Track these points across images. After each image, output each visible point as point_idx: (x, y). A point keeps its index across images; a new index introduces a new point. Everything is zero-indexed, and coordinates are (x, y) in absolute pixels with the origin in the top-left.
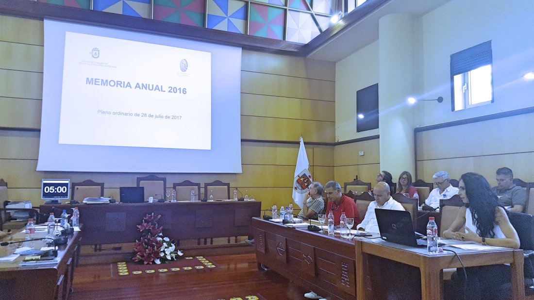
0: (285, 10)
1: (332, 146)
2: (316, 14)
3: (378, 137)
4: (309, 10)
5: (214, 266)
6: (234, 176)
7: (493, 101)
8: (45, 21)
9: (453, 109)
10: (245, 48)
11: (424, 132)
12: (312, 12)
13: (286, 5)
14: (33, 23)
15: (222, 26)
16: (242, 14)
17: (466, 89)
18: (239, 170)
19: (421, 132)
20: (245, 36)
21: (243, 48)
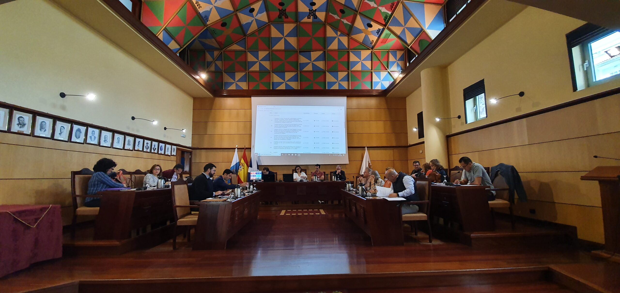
0: (372, 72)
1: (406, 148)
2: (391, 72)
3: (423, 142)
4: (387, 70)
5: (325, 214)
6: (345, 165)
7: (487, 117)
8: (252, 97)
9: (466, 122)
10: (348, 96)
11: (452, 137)
12: (389, 70)
13: (372, 70)
14: (247, 99)
15: (335, 87)
16: (346, 79)
17: (476, 109)
18: (347, 162)
19: (450, 138)
20: (348, 90)
21: (347, 97)
